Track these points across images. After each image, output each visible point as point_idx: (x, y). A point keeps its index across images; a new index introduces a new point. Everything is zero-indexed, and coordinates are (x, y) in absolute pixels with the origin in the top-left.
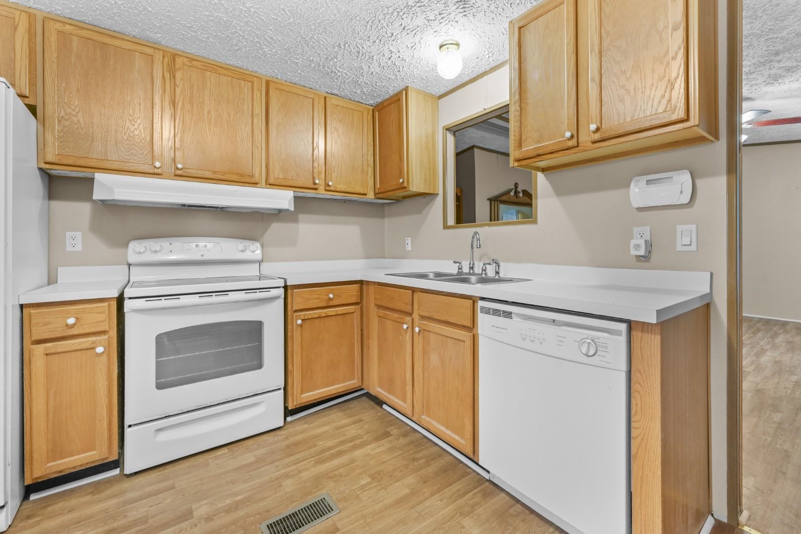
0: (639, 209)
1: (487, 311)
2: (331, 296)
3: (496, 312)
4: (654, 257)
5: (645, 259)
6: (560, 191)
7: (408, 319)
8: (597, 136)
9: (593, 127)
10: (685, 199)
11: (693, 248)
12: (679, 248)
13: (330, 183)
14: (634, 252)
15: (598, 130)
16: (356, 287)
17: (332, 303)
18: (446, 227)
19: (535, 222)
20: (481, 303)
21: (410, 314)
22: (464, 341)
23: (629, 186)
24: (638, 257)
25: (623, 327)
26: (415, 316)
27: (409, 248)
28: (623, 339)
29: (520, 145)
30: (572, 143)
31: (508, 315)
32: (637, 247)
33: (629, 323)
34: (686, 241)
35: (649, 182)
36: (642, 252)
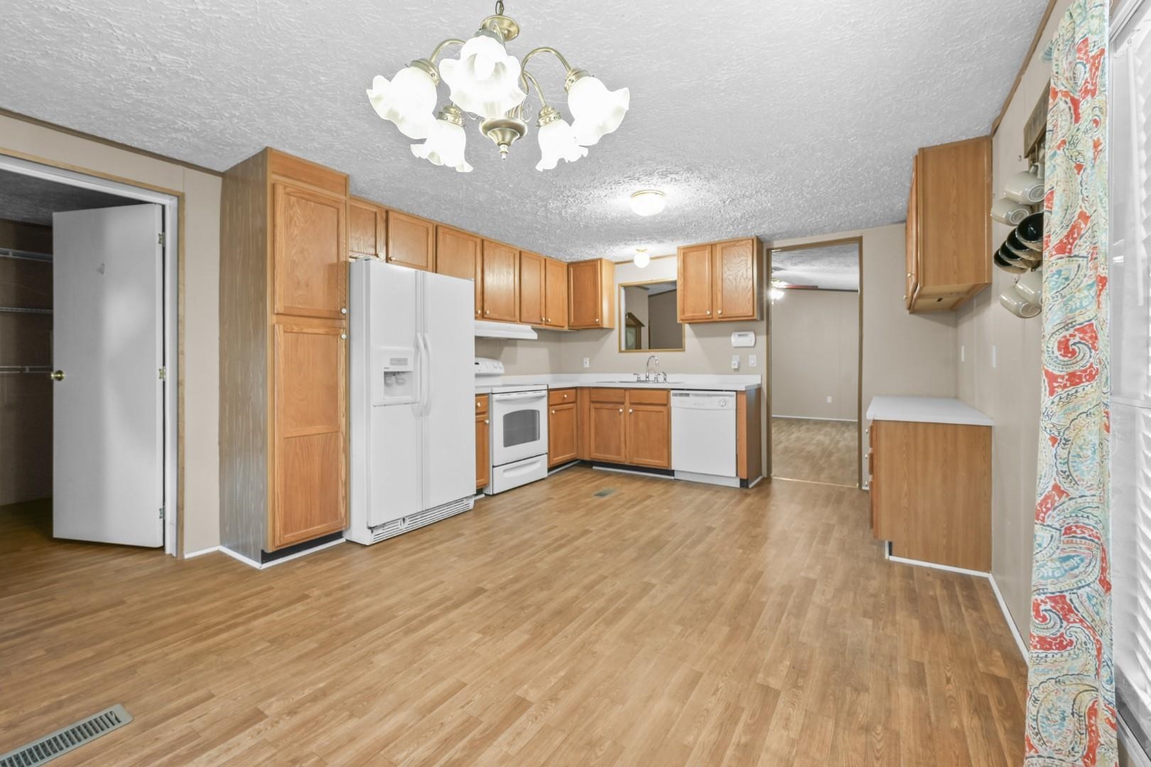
0: (736, 347)
1: (676, 395)
2: (566, 396)
3: (681, 395)
4: (741, 369)
5: (737, 370)
6: (698, 335)
7: (622, 406)
8: (721, 316)
9: (720, 312)
10: (752, 344)
11: (755, 365)
12: (750, 365)
13: (549, 320)
14: (733, 367)
15: (721, 313)
16: (574, 391)
17: (565, 401)
18: (620, 351)
19: (684, 351)
20: (672, 392)
21: (623, 403)
22: (662, 412)
23: (731, 336)
24: (735, 369)
25: (734, 393)
26: (627, 403)
27: (587, 365)
28: (735, 398)
29: (683, 312)
30: (710, 316)
31: (688, 395)
32: (734, 364)
33: (736, 391)
34: (753, 362)
35: (739, 335)
36: (736, 367)
